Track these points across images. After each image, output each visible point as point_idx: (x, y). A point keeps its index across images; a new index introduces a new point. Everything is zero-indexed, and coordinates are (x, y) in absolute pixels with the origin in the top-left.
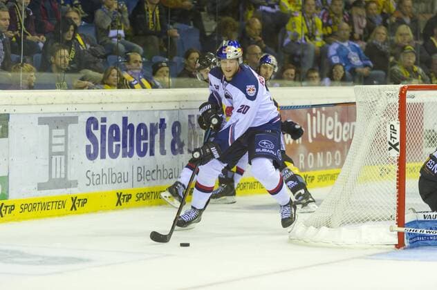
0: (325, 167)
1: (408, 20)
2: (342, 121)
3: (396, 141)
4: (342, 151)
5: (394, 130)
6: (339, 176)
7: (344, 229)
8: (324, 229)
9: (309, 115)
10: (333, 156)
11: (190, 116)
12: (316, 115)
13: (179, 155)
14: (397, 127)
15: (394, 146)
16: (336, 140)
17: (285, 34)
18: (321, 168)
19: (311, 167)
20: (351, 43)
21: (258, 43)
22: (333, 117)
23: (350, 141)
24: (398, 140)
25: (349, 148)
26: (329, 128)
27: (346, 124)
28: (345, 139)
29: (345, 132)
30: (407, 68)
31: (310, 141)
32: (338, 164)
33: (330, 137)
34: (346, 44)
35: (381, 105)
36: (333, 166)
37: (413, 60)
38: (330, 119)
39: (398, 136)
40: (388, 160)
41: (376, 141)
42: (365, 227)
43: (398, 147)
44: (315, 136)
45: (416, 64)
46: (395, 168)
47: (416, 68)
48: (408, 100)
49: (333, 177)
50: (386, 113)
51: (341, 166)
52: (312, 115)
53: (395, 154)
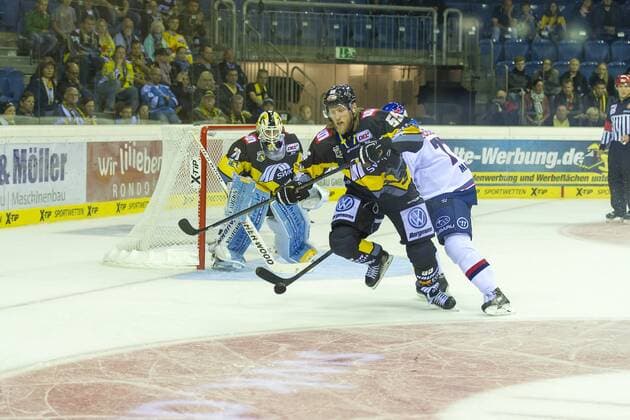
0: (136, 196)
1: (208, 66)
2: (151, 155)
3: (198, 175)
4: (151, 182)
5: (196, 165)
6: (149, 205)
7: (152, 253)
8: (135, 252)
9: (121, 150)
10: (143, 186)
11: (15, 151)
12: (127, 150)
13: (5, 185)
14: (199, 163)
15: (196, 180)
16: (145, 172)
17: (100, 77)
18: (131, 197)
19: (123, 195)
20: (162, 86)
21: (76, 86)
22: (143, 151)
23: (158, 173)
24: (200, 174)
25: (157, 179)
26: (140, 162)
27: (154, 158)
28: (153, 172)
29: (153, 165)
30: (207, 109)
31: (123, 172)
32: (147, 193)
33: (140, 170)
34: (157, 87)
35: (185, 143)
36: (142, 195)
37: (213, 102)
38: (140, 154)
39: (199, 170)
40: (192, 191)
41: (181, 175)
42: (170, 251)
43: (200, 180)
44: (126, 168)
45: (215, 105)
46: (197, 198)
47: (216, 109)
48: (208, 138)
49: (143, 205)
50: (189, 149)
51: (150, 195)
52: (124, 150)
53: (197, 186)
